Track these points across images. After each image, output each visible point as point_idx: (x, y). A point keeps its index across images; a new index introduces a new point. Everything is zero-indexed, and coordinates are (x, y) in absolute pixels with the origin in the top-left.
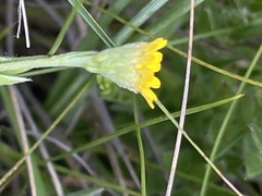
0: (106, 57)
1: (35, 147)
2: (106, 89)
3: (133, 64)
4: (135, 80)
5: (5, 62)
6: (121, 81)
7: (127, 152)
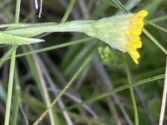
0: (102, 25)
1: (54, 102)
2: (105, 58)
3: (124, 31)
4: (125, 43)
5: (24, 28)
6: (114, 43)
7: (121, 101)
